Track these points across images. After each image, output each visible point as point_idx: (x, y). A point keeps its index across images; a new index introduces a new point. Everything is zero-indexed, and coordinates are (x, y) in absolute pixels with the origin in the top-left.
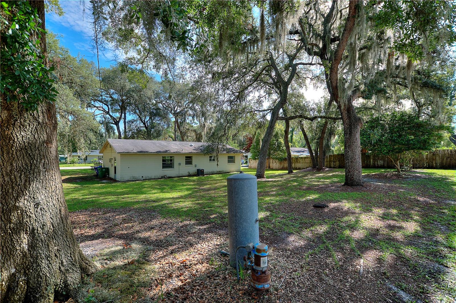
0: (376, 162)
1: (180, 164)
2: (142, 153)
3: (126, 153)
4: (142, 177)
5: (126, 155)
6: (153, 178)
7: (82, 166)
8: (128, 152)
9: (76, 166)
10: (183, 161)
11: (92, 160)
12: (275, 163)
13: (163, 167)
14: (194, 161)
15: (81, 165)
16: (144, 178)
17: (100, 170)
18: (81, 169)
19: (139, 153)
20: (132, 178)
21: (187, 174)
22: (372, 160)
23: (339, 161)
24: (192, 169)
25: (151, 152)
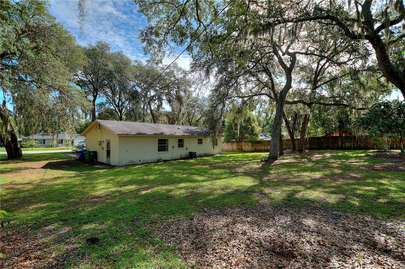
0: (344, 144)
1: (173, 147)
2: (140, 136)
3: (125, 135)
4: (140, 161)
5: (124, 137)
6: (150, 162)
7: (41, 150)
8: (128, 134)
9: (34, 150)
10: (176, 144)
11: (50, 144)
12: (248, 146)
13: (159, 150)
14: (186, 144)
15: (38, 148)
16: (141, 162)
17: (88, 154)
18: (52, 153)
19: (138, 135)
20: (130, 162)
21: (180, 157)
22: (340, 143)
23: (309, 143)
24: (183, 152)
25: (148, 134)
